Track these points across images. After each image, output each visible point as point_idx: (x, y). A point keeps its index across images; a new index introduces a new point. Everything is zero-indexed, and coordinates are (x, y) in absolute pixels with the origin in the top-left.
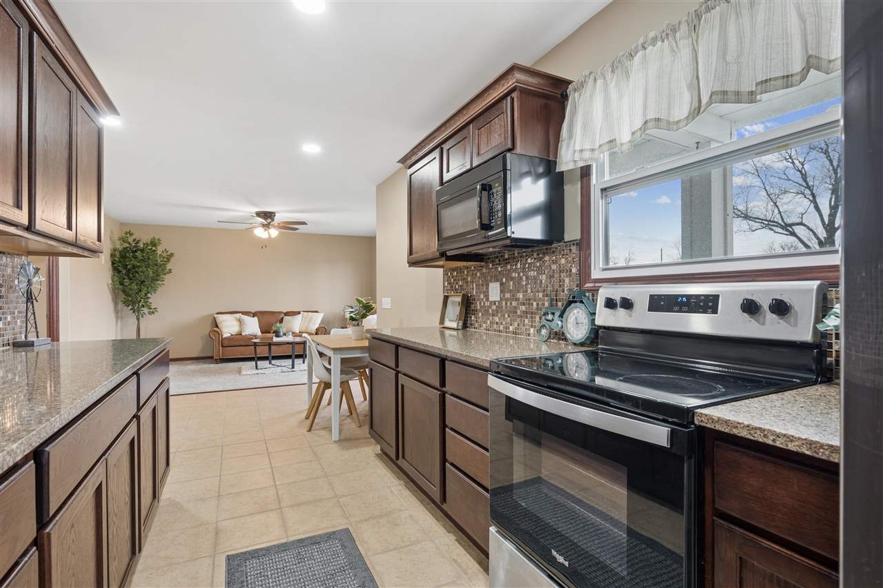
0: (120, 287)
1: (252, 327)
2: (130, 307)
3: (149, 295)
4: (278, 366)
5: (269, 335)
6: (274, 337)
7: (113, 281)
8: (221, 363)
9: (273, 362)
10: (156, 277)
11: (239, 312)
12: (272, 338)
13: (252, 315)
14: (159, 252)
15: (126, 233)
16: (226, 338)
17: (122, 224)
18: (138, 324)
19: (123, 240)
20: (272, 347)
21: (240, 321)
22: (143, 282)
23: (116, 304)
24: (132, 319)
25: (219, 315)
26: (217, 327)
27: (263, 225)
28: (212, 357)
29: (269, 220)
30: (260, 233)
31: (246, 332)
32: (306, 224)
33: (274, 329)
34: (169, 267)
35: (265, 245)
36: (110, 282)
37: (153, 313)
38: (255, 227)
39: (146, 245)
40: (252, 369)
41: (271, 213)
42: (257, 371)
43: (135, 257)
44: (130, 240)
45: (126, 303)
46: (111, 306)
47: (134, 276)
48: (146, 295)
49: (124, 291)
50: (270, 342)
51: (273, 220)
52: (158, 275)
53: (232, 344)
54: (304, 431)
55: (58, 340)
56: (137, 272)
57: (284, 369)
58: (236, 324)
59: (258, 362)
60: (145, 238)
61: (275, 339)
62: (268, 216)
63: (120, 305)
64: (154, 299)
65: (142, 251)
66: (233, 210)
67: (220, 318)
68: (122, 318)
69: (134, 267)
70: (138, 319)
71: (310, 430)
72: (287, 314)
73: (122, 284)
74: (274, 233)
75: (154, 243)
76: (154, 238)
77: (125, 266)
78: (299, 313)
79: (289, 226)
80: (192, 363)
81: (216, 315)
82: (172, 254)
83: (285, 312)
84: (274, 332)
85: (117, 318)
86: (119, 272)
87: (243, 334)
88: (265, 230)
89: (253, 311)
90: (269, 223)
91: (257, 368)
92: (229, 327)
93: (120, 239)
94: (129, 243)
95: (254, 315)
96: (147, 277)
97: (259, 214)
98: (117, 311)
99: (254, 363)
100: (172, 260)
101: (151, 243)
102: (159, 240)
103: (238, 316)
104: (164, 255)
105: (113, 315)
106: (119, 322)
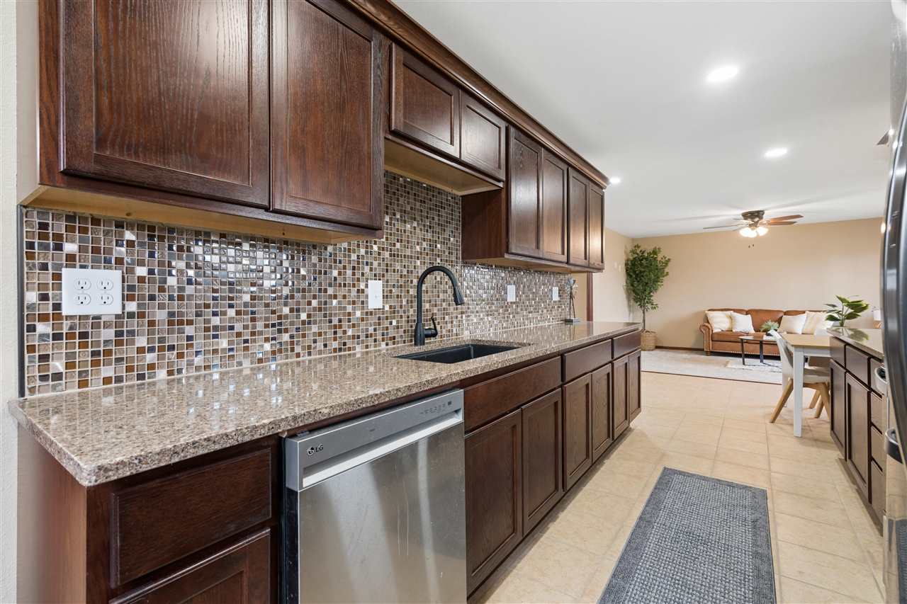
0: (632, 288)
1: (745, 324)
2: (639, 303)
3: (652, 294)
4: (769, 365)
5: (761, 333)
6: (765, 336)
7: (627, 283)
8: (711, 355)
9: (765, 361)
10: (657, 280)
11: (731, 310)
12: (762, 337)
13: (745, 313)
14: (659, 259)
15: (635, 247)
16: (716, 333)
17: (633, 240)
18: (644, 318)
19: (633, 252)
20: (764, 346)
21: (731, 318)
22: (647, 283)
23: (629, 301)
24: (640, 313)
25: (709, 312)
26: (708, 322)
27: (750, 225)
28: (703, 350)
29: (757, 219)
30: (747, 233)
31: (737, 329)
32: (802, 217)
33: (764, 327)
34: (666, 270)
35: (751, 244)
36: (625, 284)
37: (655, 308)
38: (740, 229)
39: (649, 254)
40: (739, 364)
41: (758, 212)
42: (744, 367)
43: (641, 265)
44: (638, 252)
45: (636, 300)
46: (625, 302)
47: (641, 279)
48: (649, 293)
49: (634, 291)
50: (761, 340)
51: (761, 218)
52: (658, 278)
53: (722, 339)
54: (768, 421)
55: (592, 320)
56: (642, 276)
57: (775, 369)
58: (727, 320)
59: (745, 359)
60: (649, 248)
61: (765, 338)
62: (754, 216)
63: (632, 301)
64: (656, 298)
65: (646, 259)
66: (719, 216)
67: (711, 315)
68: (633, 313)
69: (641, 272)
70: (644, 313)
71: (773, 422)
72: (787, 313)
73: (632, 285)
74: (762, 231)
75: (655, 252)
76: (656, 248)
77: (635, 272)
78: (804, 312)
79: (780, 222)
80: (686, 353)
81: (707, 312)
82: (669, 260)
83: (785, 310)
84: (764, 331)
85: (630, 311)
86: (631, 276)
87: (734, 331)
88: (753, 229)
89: (747, 309)
90: (757, 222)
91: (744, 364)
92: (720, 323)
93: (631, 252)
94: (637, 254)
95: (747, 313)
96: (649, 279)
97: (746, 216)
98: (629, 306)
99: (741, 359)
100: (670, 264)
101: (653, 251)
102: (659, 249)
103: (729, 313)
104: (663, 261)
105: (627, 310)
106: (631, 315)
